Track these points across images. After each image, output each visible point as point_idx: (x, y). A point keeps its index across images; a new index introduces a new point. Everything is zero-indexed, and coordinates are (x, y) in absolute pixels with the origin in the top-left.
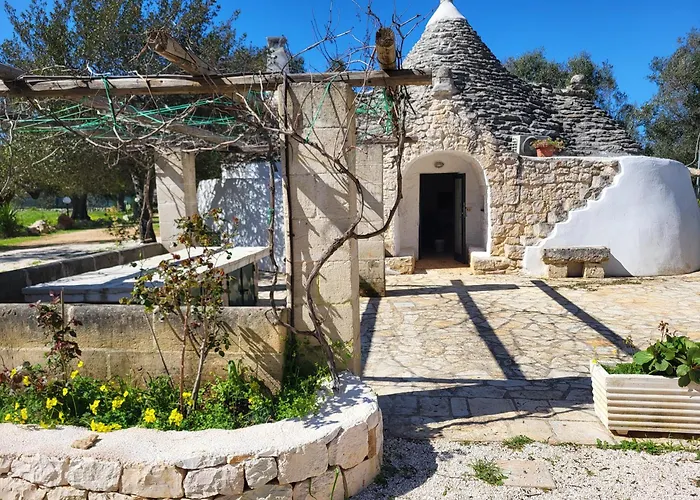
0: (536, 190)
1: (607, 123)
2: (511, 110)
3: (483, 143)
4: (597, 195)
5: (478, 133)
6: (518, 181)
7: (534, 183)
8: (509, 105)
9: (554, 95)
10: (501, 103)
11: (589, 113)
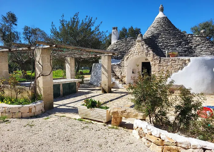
0: (165, 67)
1: (210, 45)
2: (172, 43)
3: (150, 54)
4: (181, 69)
5: (148, 51)
6: (160, 64)
7: (165, 65)
8: (172, 42)
9: (193, 37)
10: (169, 41)
11: (204, 42)
